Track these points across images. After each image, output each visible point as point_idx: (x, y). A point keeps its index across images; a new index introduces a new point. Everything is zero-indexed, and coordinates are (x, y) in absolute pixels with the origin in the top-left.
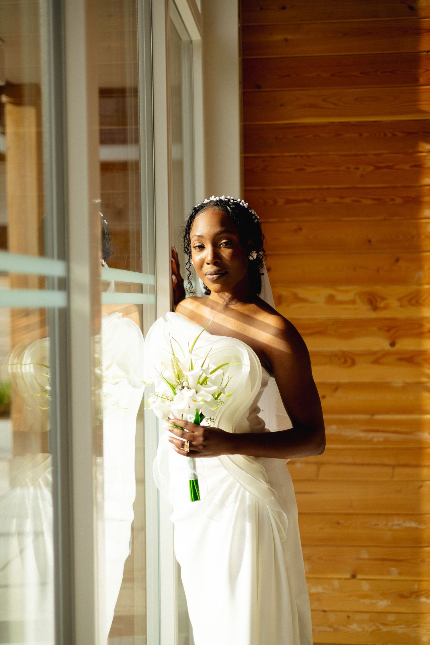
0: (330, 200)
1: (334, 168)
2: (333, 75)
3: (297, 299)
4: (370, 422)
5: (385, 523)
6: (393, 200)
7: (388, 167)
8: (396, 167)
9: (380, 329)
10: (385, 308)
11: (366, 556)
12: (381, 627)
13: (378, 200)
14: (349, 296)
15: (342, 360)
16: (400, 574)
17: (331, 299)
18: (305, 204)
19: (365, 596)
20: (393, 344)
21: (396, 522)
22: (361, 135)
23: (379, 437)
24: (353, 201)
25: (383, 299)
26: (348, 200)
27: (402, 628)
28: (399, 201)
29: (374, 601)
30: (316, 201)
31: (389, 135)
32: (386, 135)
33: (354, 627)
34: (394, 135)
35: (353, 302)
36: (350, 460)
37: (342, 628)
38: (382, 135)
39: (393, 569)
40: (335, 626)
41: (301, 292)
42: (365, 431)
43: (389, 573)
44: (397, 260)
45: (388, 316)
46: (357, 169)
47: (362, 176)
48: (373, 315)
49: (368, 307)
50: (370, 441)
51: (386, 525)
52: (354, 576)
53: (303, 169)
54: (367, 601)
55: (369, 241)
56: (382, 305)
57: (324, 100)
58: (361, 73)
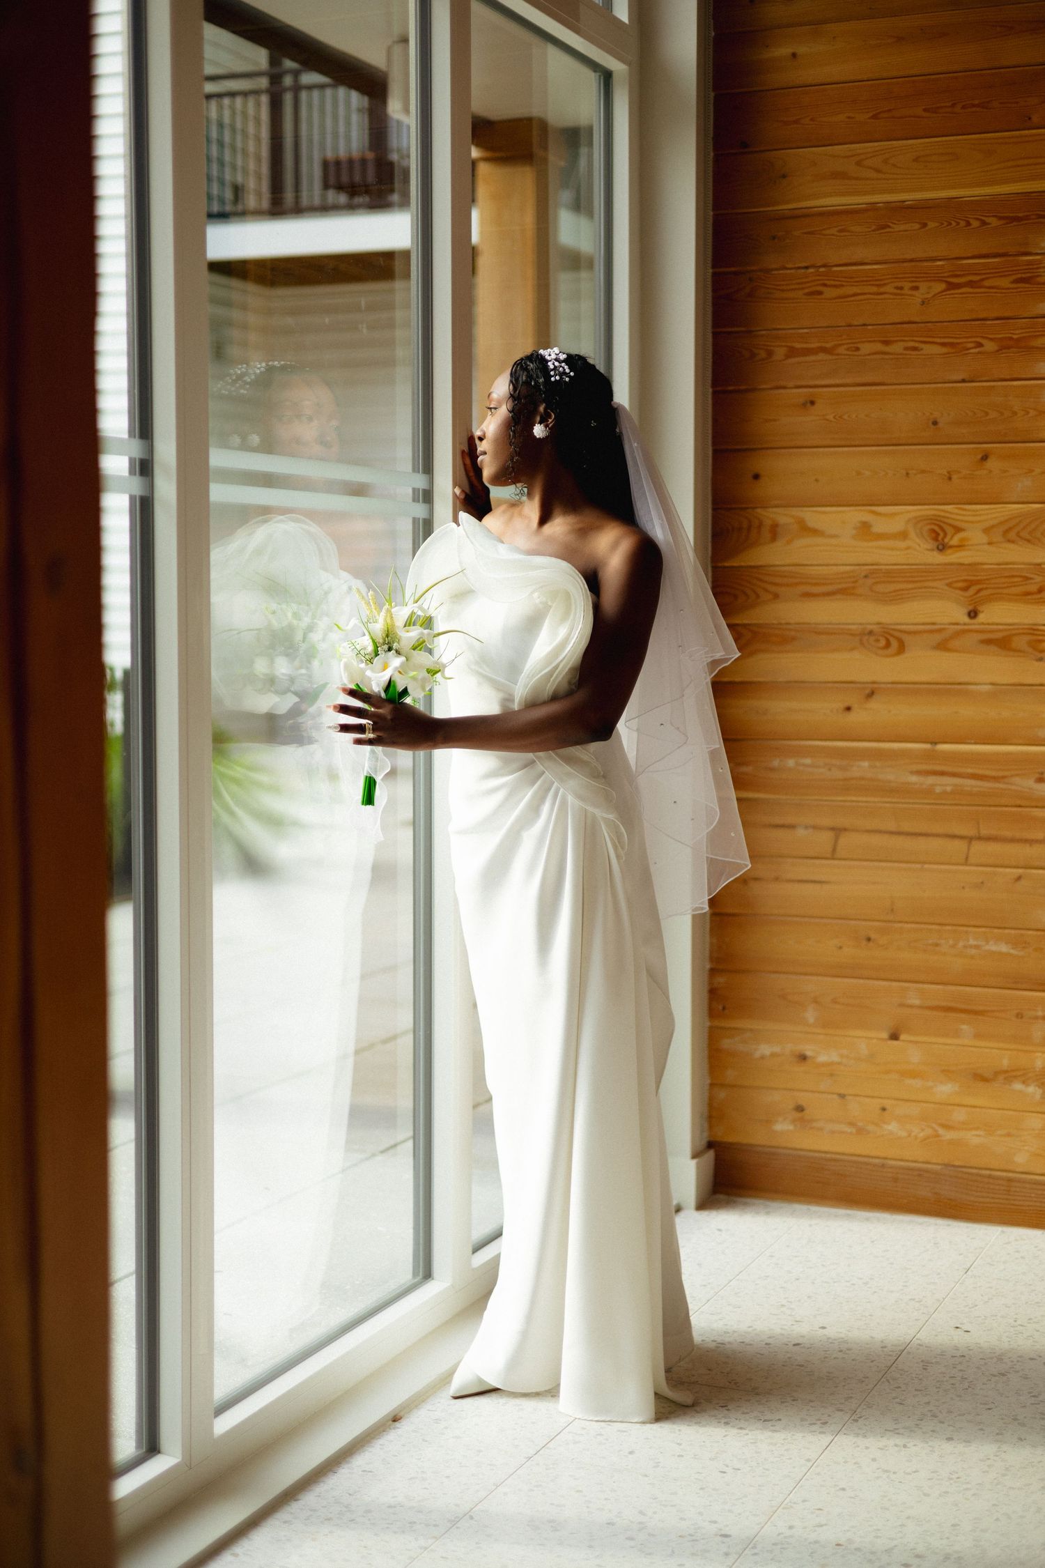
0: (866, 348)
1: (875, 289)
2: (875, 117)
3: (806, 530)
4: (929, 756)
5: (951, 942)
6: (980, 345)
7: (970, 284)
8: (987, 283)
9: (949, 585)
10: (960, 547)
11: (917, 1002)
12: (941, 1131)
13: (952, 345)
14: (896, 525)
15: (883, 642)
16: (977, 1036)
17: (864, 530)
18: (821, 356)
19: (914, 1074)
20: (973, 614)
21: (972, 942)
22: (925, 225)
23: (948, 783)
24: (906, 349)
25: (958, 530)
26: (897, 348)
27: (977, 1136)
28: (990, 346)
29: (930, 1084)
30: (841, 350)
31: (975, 224)
32: (968, 224)
33: (893, 1127)
34: (984, 223)
35: (903, 535)
36: (892, 826)
37: (871, 1128)
38: (963, 223)
39: (964, 1027)
40: (860, 1124)
41: (812, 517)
42: (919, 773)
43: (957, 1034)
44: (985, 458)
45: (966, 561)
46: (916, 288)
47: (923, 303)
48: (938, 558)
49: (931, 544)
50: (929, 792)
51: (953, 946)
52: (894, 1037)
53: (820, 293)
54: (917, 1083)
55: (935, 423)
56: (955, 541)
57: (859, 163)
58: (925, 110)
